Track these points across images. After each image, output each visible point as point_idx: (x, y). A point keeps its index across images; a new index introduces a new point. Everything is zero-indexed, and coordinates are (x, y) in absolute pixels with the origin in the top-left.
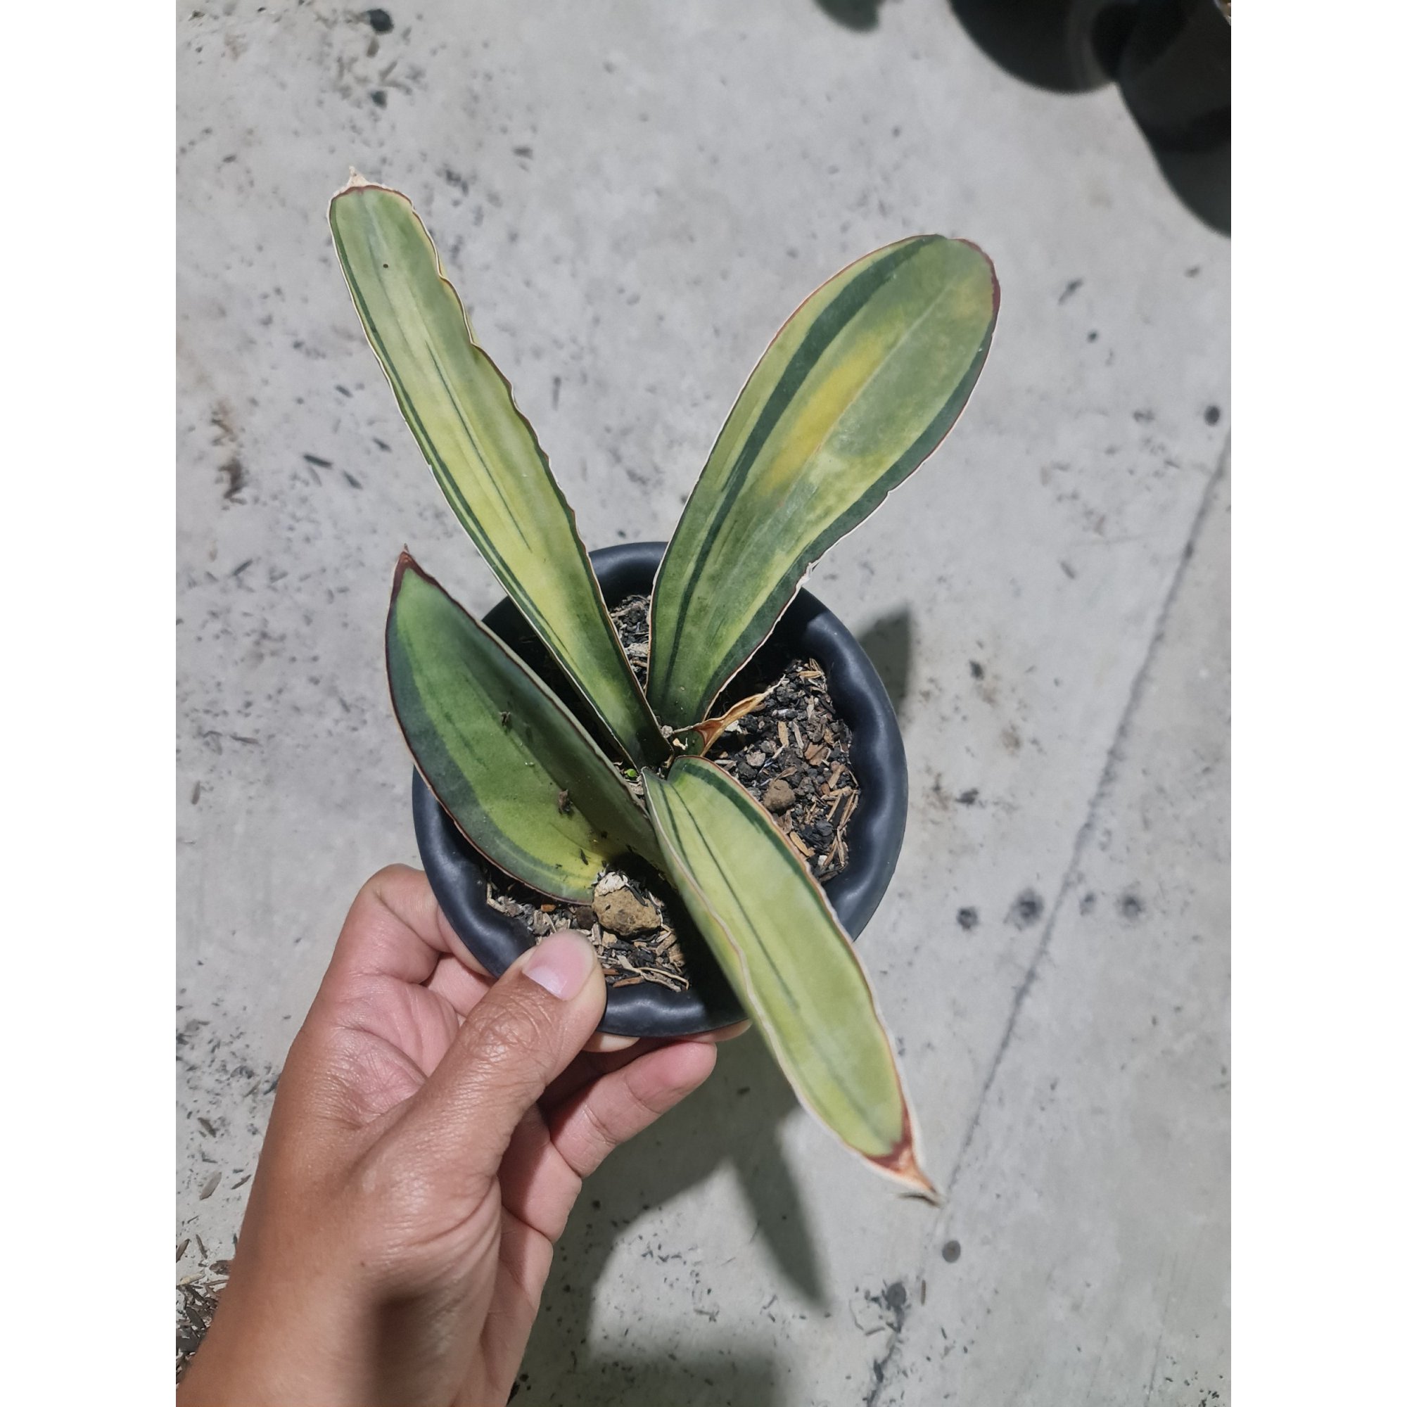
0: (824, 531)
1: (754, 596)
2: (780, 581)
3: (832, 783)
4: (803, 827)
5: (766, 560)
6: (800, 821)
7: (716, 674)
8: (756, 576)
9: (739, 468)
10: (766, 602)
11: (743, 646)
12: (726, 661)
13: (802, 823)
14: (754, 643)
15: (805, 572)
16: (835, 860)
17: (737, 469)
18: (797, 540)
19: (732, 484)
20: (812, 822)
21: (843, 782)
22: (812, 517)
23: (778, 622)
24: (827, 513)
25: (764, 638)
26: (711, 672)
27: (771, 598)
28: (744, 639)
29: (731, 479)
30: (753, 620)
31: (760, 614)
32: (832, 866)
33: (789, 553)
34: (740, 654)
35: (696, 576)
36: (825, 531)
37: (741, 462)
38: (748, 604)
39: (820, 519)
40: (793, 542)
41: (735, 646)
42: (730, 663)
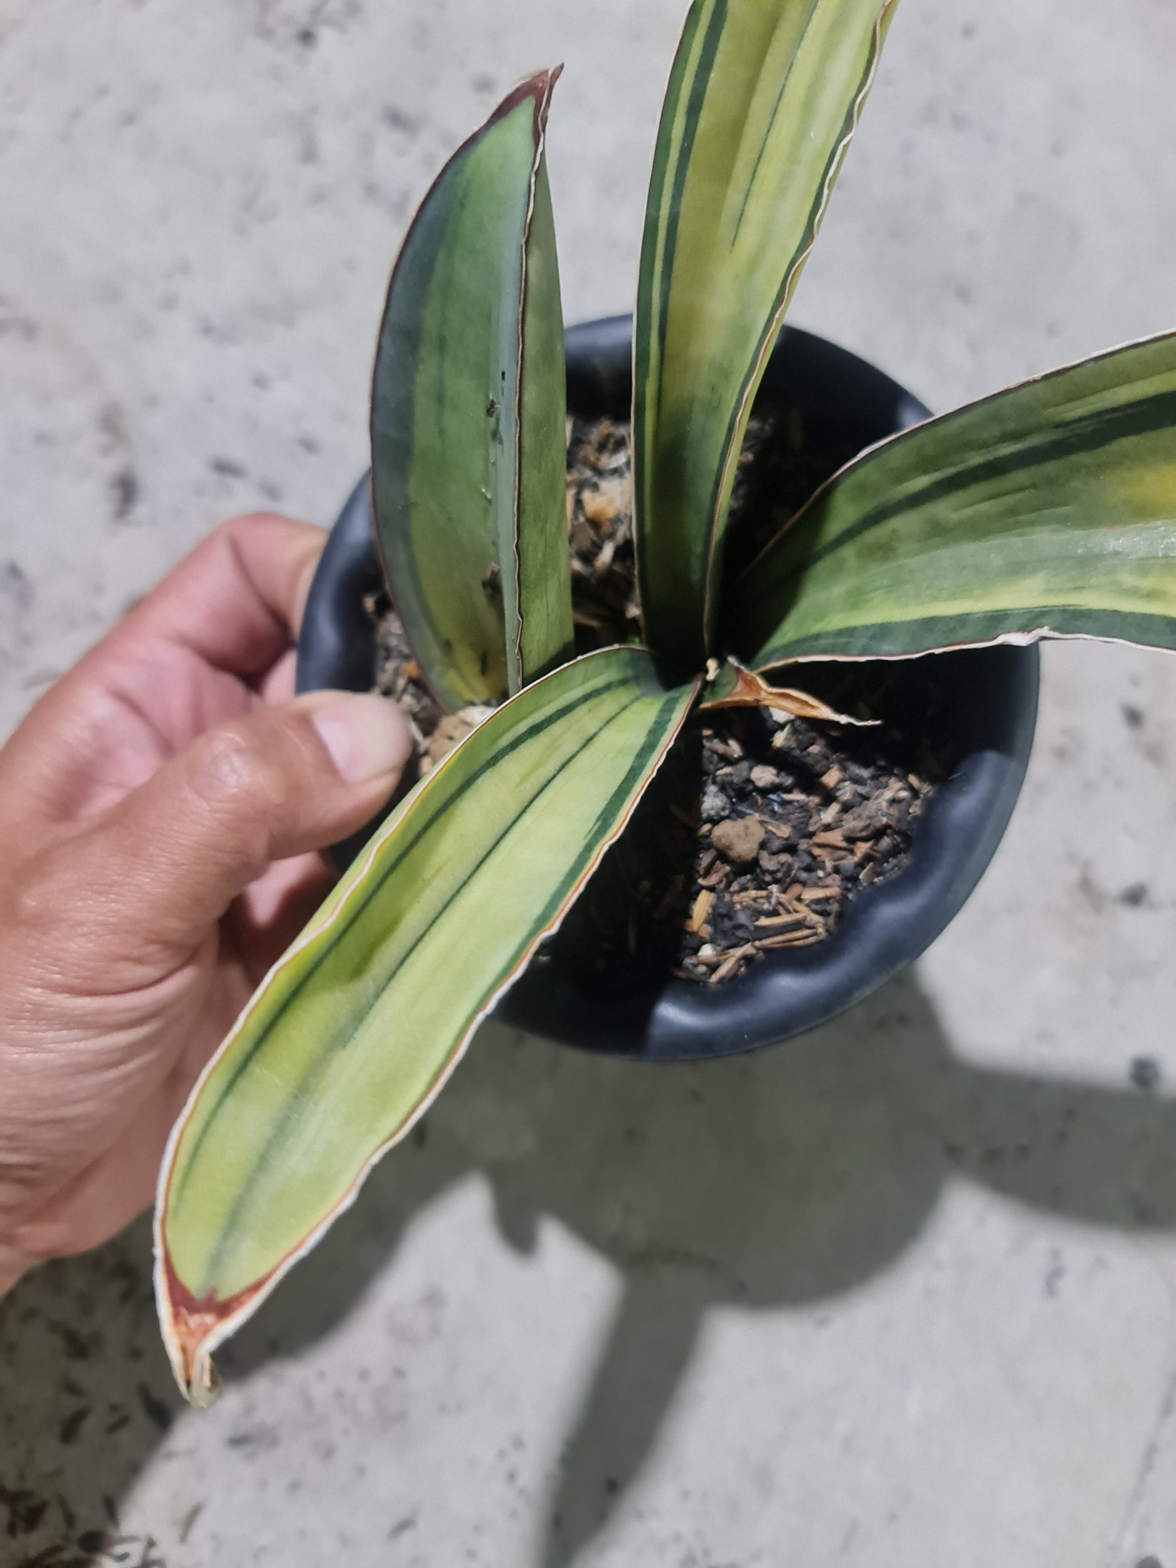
0: (1115, 611)
1: (952, 596)
2: (993, 611)
3: (810, 894)
4: (727, 898)
5: (1016, 569)
6: (732, 889)
7: (817, 637)
8: (986, 578)
9: (1110, 420)
10: (951, 618)
11: (873, 638)
12: (841, 633)
13: (730, 893)
14: (886, 647)
15: (1030, 631)
16: (713, 967)
17: (1106, 417)
18: (1076, 589)
19: (1078, 431)
20: (741, 903)
21: (820, 907)
22: (1128, 580)
23: (932, 654)
24: (1150, 595)
25: (900, 654)
26: (816, 628)
27: (962, 620)
28: (883, 631)
29: (1083, 423)
30: (916, 621)
31: (929, 623)
32: (702, 969)
33: (1049, 591)
34: (861, 642)
35: (916, 500)
36: (1116, 613)
37: (1119, 414)
38: (934, 598)
39: (1134, 593)
40: (1070, 585)
41: (867, 628)
42: (842, 640)
